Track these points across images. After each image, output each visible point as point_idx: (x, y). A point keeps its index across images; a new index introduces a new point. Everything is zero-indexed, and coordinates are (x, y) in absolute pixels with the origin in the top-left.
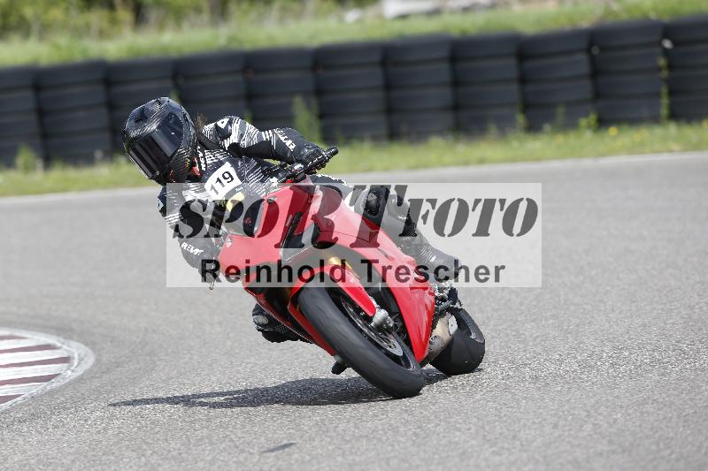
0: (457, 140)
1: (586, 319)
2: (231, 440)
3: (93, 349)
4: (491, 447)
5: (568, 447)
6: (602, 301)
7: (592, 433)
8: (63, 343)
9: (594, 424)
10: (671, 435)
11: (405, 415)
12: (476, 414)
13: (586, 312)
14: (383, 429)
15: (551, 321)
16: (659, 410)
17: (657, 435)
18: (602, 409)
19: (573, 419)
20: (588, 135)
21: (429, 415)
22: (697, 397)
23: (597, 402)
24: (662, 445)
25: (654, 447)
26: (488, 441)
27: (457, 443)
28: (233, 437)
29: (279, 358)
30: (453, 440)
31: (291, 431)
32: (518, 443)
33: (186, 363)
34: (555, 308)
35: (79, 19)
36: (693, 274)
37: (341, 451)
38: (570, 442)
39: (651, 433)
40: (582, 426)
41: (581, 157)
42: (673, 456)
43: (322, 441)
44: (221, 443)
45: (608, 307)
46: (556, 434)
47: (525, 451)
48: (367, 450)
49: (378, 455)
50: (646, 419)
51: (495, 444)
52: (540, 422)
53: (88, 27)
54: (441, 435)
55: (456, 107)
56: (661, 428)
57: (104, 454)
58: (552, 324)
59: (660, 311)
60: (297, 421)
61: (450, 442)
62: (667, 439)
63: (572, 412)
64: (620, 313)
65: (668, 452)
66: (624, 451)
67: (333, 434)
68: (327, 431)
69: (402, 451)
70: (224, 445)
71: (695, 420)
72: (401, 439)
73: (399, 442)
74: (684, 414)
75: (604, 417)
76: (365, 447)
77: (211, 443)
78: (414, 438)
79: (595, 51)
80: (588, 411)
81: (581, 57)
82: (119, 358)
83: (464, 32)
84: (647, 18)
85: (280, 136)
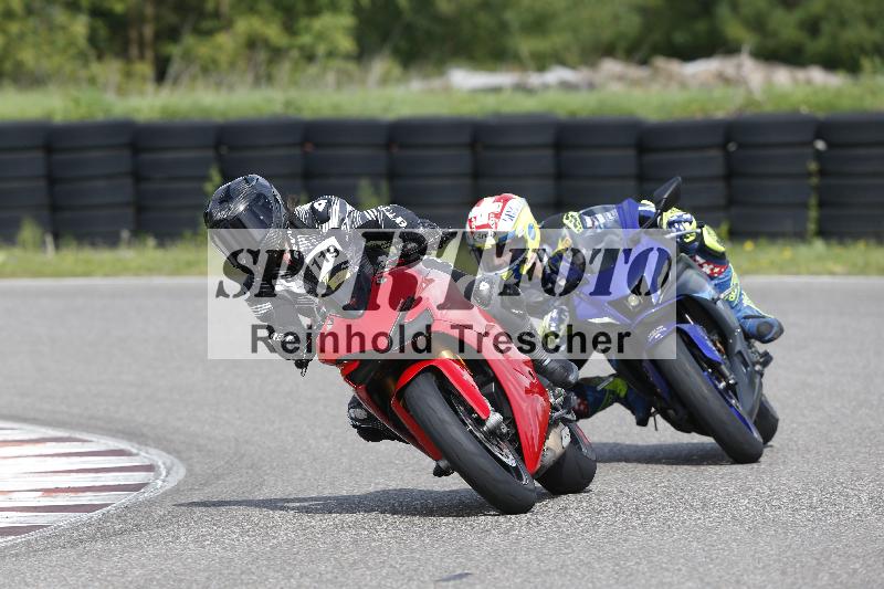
2: (392, 566)
3: (180, 459)
8: (139, 450)
28: (393, 563)
31: (461, 560)
43: (504, 572)
44: (381, 568)
61: (662, 583)
63: (799, 558)
64: (818, 454)
67: (515, 566)
68: (506, 563)
70: (385, 571)
72: (600, 576)
75: (841, 566)
76: (560, 582)
77: (369, 568)
78: (616, 576)
79: (733, 147)
81: (715, 153)
82: (217, 469)
83: (573, 114)
84: (796, 112)
85: (387, 214)
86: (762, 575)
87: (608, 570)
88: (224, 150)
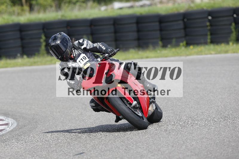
0: (139, 50)
1: (183, 110)
2: (63, 151)
3: (16, 121)
4: (151, 153)
5: (177, 153)
6: (188, 104)
7: (185, 149)
8: (6, 119)
9: (186, 146)
10: (212, 149)
11: (122, 143)
12: (146, 143)
13: (183, 108)
14: (115, 148)
15: (171, 111)
16: (207, 141)
17: (207, 150)
18: (188, 141)
19: (178, 144)
20: (183, 48)
21: (130, 143)
22: (220, 137)
23: (187, 139)
24: (209, 153)
25: (206, 154)
26: (150, 151)
27: (139, 152)
28: (64, 150)
29: (79, 124)
30: (138, 151)
31: (83, 148)
32: (160, 152)
33: (48, 125)
34: (172, 107)
35: (11, 9)
36: (219, 95)
37: (100, 155)
38: (177, 152)
39: (205, 149)
40: (182, 146)
41: (181, 56)
42: (213, 156)
43: (94, 151)
44: (60, 152)
45: (190, 106)
46: (173, 149)
47: (162, 155)
48: (109, 154)
49: (113, 156)
50: (203, 144)
51: (152, 153)
52: (168, 145)
53: (14, 12)
54: (134, 150)
55: (139, 39)
56: (208, 147)
57: (20, 156)
58: (171, 112)
59: (208, 108)
60: (85, 145)
61: (137, 152)
62: (210, 151)
63: (178, 142)
64: (194, 108)
65: (211, 155)
66: (196, 155)
67: (98, 149)
68: (96, 148)
69: (121, 155)
70: (61, 153)
71: (220, 144)
72: (121, 151)
73: (120, 152)
74: (216, 142)
75: (189, 143)
76: (108, 154)
77: (56, 152)
78: (125, 151)
79: (185, 20)
80: (184, 142)
81: (181, 22)
82: (25, 124)
83: (141, 14)
84: (203, 9)
85: (100, 45)
86: (166, 148)
87: (123, 149)
88: (45, 30)
